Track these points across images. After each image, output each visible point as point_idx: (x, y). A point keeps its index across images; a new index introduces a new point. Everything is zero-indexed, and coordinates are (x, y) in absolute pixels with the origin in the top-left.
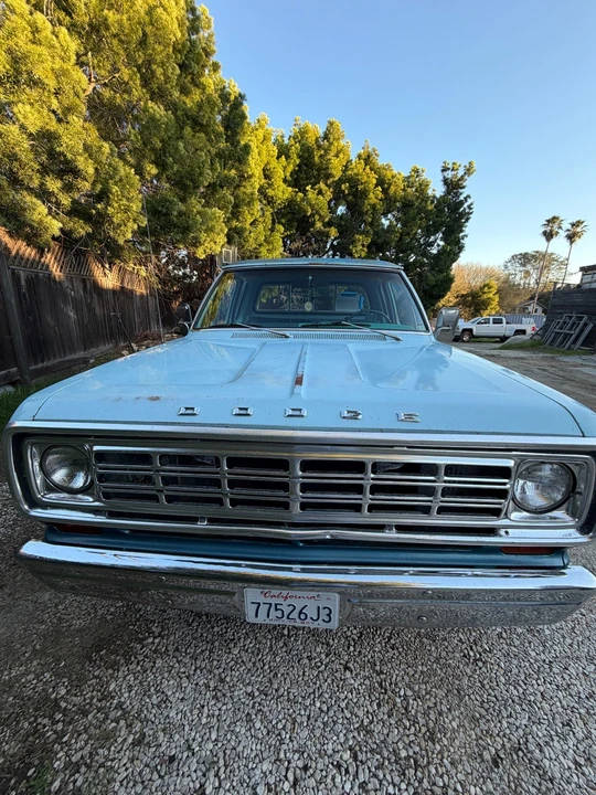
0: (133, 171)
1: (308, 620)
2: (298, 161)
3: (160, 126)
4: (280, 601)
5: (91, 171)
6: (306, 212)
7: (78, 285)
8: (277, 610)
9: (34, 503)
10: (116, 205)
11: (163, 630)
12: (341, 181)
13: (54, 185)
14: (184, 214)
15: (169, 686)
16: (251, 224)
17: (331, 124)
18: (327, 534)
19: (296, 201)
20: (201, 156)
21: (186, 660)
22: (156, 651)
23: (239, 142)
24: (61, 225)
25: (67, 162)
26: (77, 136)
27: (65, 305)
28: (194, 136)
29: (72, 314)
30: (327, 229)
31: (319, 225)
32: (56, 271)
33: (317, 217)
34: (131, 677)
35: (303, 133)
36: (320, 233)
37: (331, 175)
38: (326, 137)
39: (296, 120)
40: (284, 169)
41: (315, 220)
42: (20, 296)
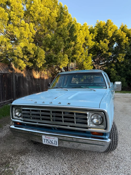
0: (43, 50)
1: (53, 144)
2: (97, 34)
3: (50, 39)
4: (48, 139)
5: (33, 53)
6: (100, 48)
7: (30, 78)
8: (48, 141)
9: (13, 118)
10: (39, 59)
11: (32, 152)
12: (112, 37)
13: (25, 57)
14: (56, 58)
15: (30, 159)
16: (81, 55)
17: (108, 21)
18: (57, 126)
19: (96, 45)
20: (61, 43)
21: (35, 157)
22: (29, 155)
23: (73, 36)
24: (26, 65)
25: (28, 52)
26: (31, 47)
27: (26, 83)
28: (59, 38)
29: (27, 85)
30: (108, 53)
31: (105, 52)
32: (24, 75)
33: (104, 50)
34: (24, 157)
35: (99, 24)
36: (105, 54)
37: (108, 36)
38: (106, 25)
39: (97, 21)
40: (92, 36)
41: (103, 51)
42: (16, 81)
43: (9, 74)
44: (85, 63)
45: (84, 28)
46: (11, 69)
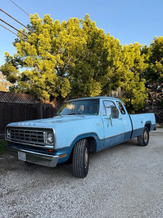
0: (68, 80)
1: (23, 159)
2: (152, 53)
6: (154, 71)
10: (63, 89)
19: (150, 68)
24: (50, 95)
25: (50, 83)
32: (54, 106)
35: (157, 42)
39: (154, 38)
40: (145, 58)
41: (160, 74)
42: (43, 112)
43: (35, 104)
44: (134, 90)
45: (134, 49)
46: (38, 100)
